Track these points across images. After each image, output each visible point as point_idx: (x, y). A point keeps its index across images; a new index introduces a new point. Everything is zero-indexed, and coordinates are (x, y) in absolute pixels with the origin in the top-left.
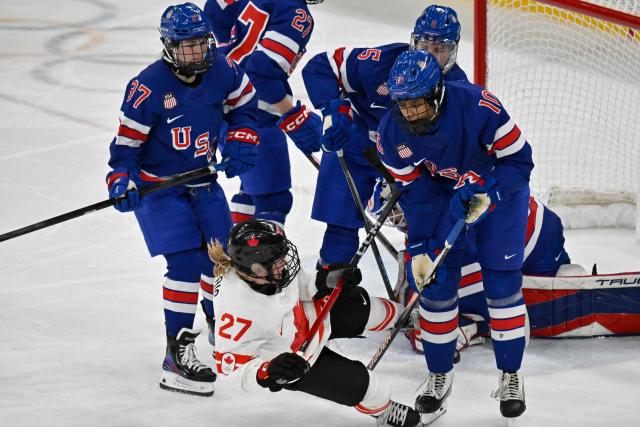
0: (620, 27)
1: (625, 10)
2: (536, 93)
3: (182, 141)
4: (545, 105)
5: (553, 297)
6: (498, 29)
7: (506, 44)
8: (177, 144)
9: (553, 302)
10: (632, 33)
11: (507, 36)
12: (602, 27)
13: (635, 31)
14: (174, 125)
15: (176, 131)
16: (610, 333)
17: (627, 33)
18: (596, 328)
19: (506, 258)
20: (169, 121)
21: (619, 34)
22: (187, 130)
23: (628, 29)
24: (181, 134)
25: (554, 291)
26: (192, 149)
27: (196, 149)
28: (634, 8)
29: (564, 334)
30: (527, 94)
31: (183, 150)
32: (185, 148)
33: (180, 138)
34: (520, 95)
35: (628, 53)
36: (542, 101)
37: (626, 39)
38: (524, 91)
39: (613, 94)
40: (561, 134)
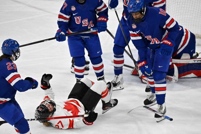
2: (181, 3)
3: (78, 21)
4: (184, 7)
5: (180, 66)
8: (77, 22)
9: (180, 67)
14: (76, 16)
15: (76, 18)
16: (196, 76)
18: (192, 75)
20: (74, 15)
22: (79, 18)
24: (78, 19)
25: (180, 64)
26: (81, 24)
27: (83, 24)
29: (183, 77)
30: (179, 3)
31: (78, 24)
32: (79, 23)
33: (78, 20)
34: (176, 4)
36: (183, 6)
38: (177, 3)
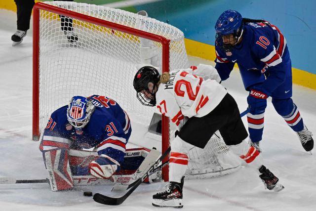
0: (107, 29)
1: (110, 20)
2: (64, 62)
4: (69, 69)
6: (45, 30)
7: (49, 37)
10: (113, 32)
11: (50, 33)
12: (98, 29)
13: (115, 31)
17: (111, 32)
19: (286, 92)
21: (107, 32)
23: (111, 30)
28: (115, 19)
30: (60, 62)
34: (56, 64)
35: (111, 42)
36: (67, 66)
37: (110, 35)
38: (58, 61)
39: (104, 63)
40: (77, 83)
